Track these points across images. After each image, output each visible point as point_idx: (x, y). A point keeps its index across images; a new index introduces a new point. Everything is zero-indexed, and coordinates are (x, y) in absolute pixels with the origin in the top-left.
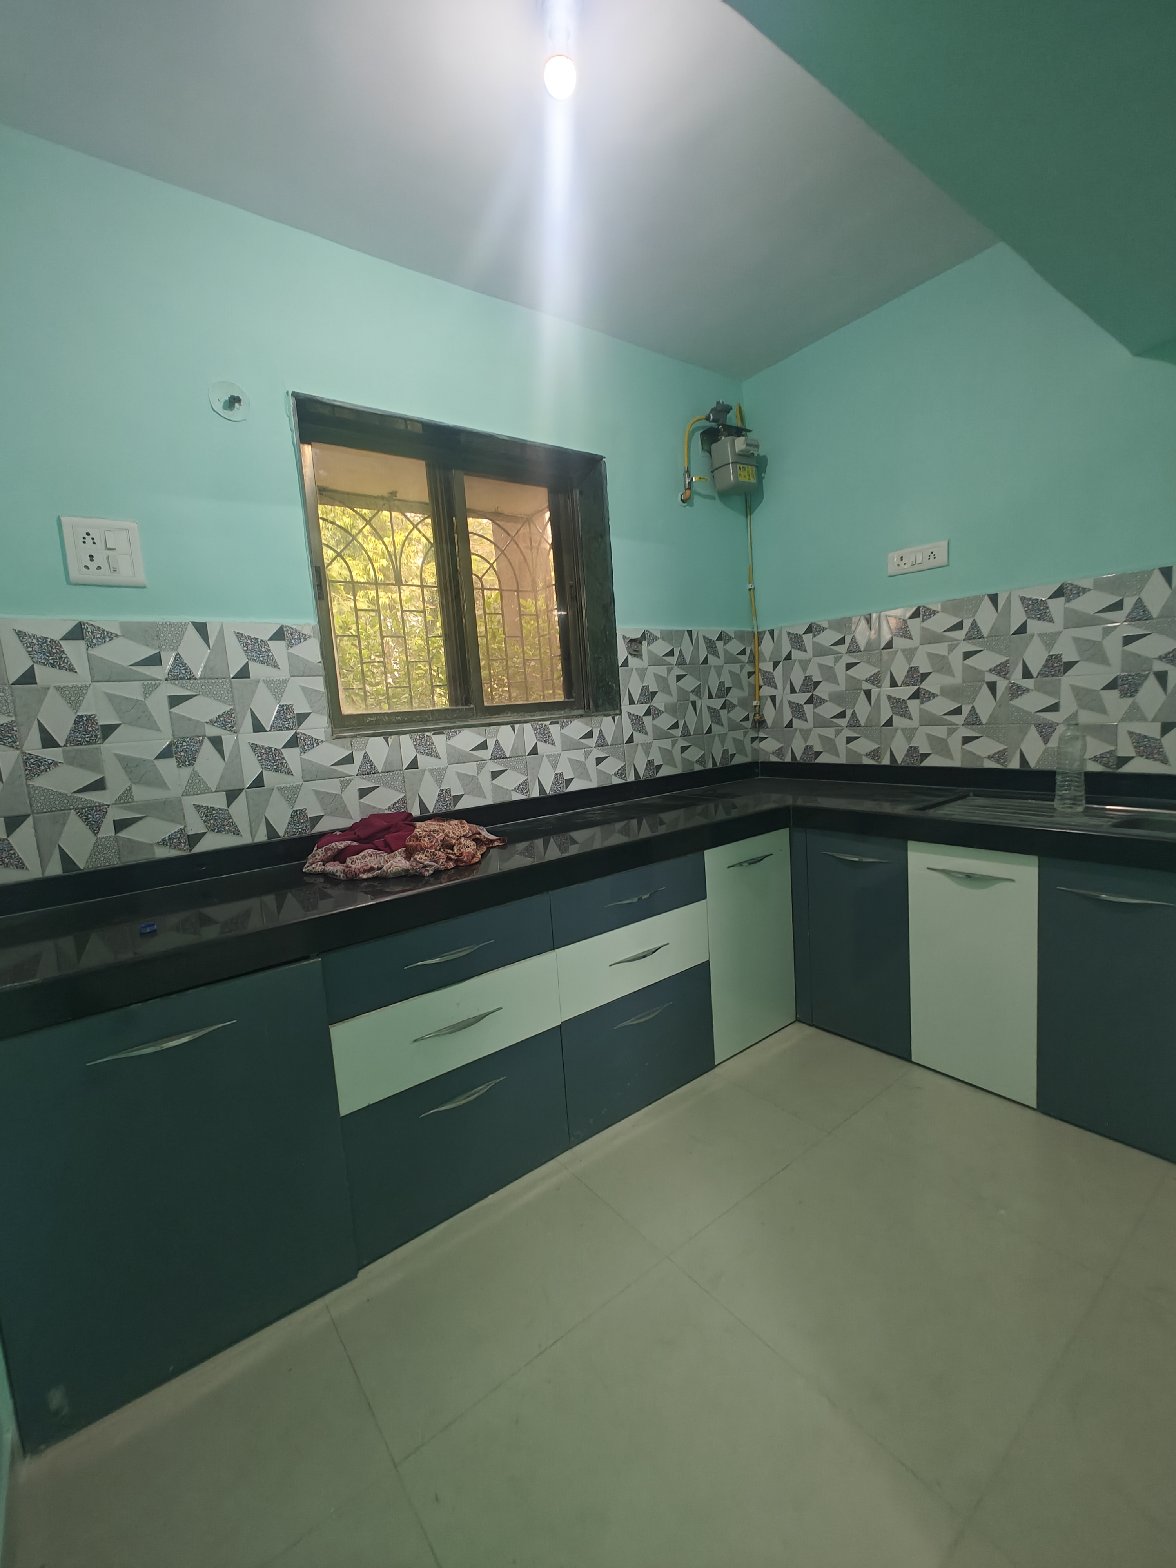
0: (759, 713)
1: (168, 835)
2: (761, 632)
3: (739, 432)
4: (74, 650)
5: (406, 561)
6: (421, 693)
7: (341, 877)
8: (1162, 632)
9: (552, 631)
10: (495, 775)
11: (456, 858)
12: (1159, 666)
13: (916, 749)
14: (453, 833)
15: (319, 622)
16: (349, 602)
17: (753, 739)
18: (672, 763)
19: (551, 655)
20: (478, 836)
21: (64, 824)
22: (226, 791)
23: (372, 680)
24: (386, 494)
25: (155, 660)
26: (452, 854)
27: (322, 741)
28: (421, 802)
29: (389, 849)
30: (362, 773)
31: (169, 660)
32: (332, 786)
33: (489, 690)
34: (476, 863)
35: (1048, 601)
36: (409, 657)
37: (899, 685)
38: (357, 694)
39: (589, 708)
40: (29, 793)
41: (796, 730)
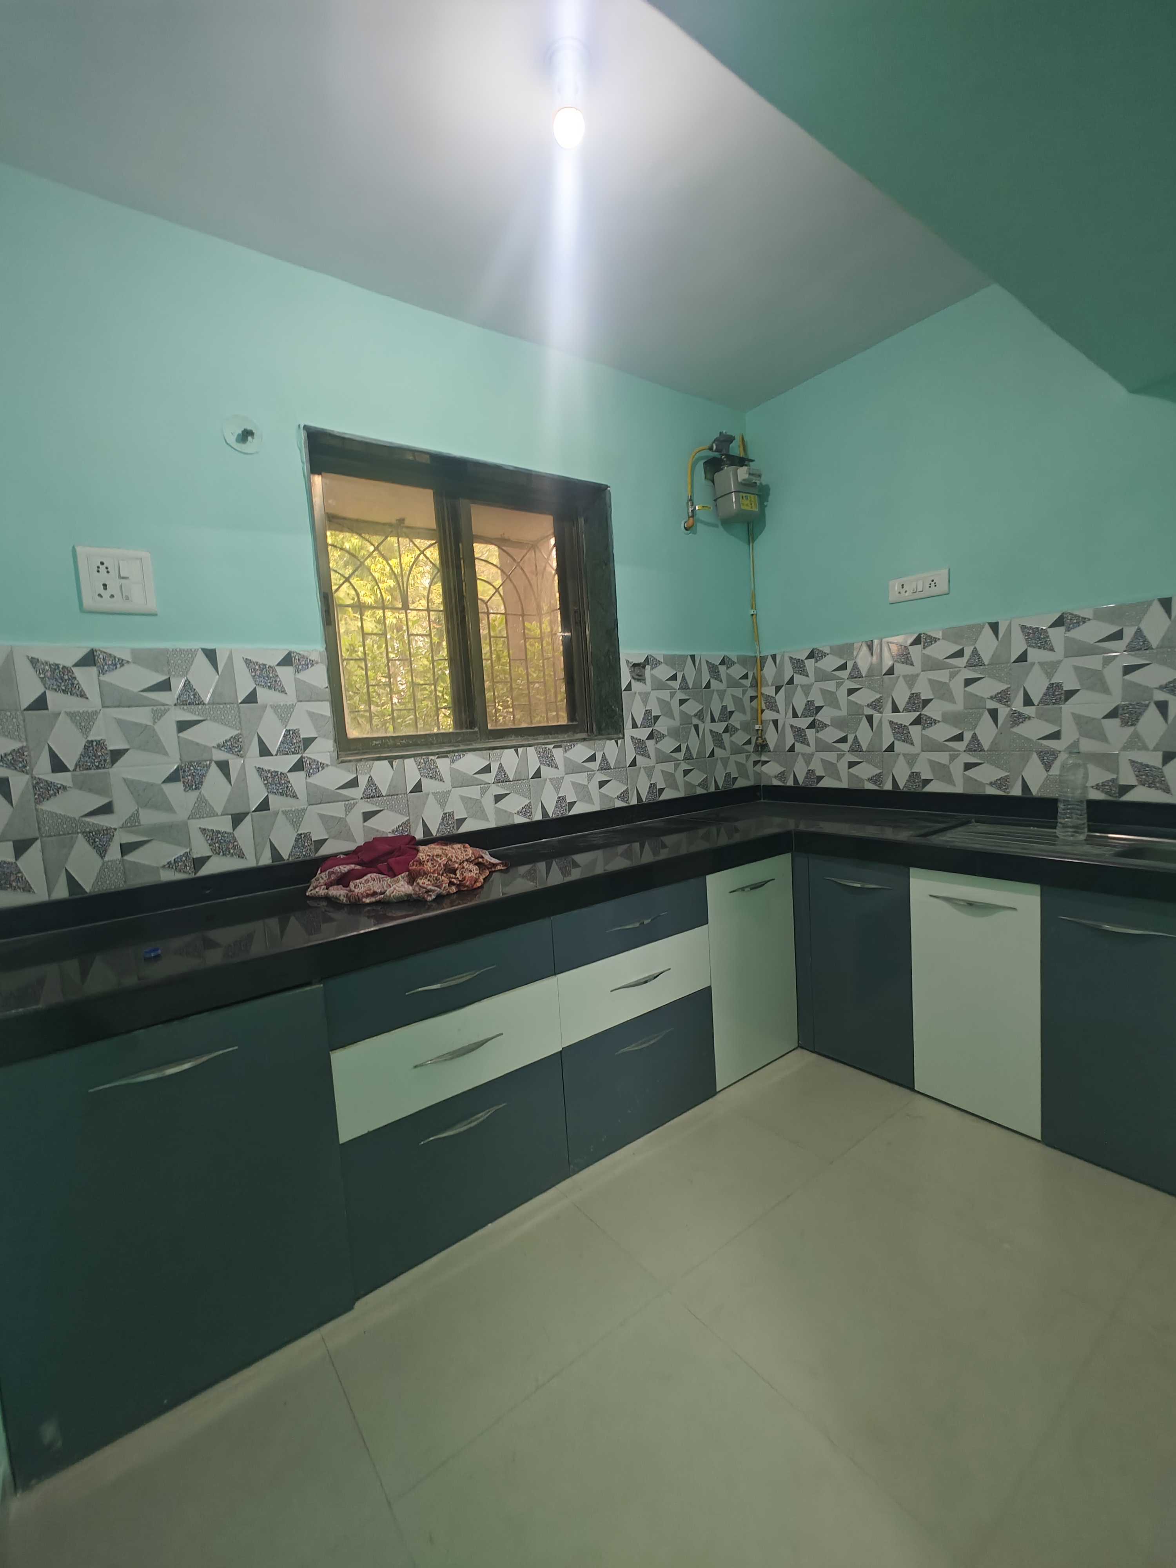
0: (761, 737)
1: (173, 858)
2: (763, 657)
3: (742, 461)
4: (86, 677)
5: (413, 582)
6: (426, 715)
7: (344, 901)
8: (1163, 662)
9: (557, 654)
10: (498, 798)
11: (458, 883)
12: (1161, 696)
13: (918, 774)
14: (456, 857)
15: (326, 648)
16: (356, 622)
17: (756, 763)
18: (674, 785)
19: (555, 677)
20: (480, 860)
21: (72, 847)
22: (232, 815)
23: (378, 701)
24: (394, 521)
25: (165, 686)
26: (455, 878)
27: (327, 765)
28: (425, 825)
29: (392, 873)
30: (367, 797)
31: (178, 685)
32: (336, 810)
33: (494, 711)
34: (479, 888)
35: (1049, 630)
36: (414, 678)
37: (901, 711)
38: (362, 716)
39: (592, 731)
40: (37, 817)
41: (798, 754)
